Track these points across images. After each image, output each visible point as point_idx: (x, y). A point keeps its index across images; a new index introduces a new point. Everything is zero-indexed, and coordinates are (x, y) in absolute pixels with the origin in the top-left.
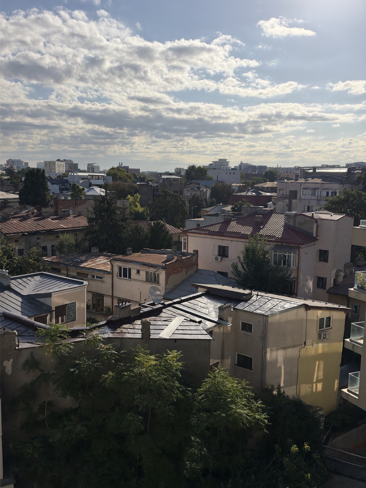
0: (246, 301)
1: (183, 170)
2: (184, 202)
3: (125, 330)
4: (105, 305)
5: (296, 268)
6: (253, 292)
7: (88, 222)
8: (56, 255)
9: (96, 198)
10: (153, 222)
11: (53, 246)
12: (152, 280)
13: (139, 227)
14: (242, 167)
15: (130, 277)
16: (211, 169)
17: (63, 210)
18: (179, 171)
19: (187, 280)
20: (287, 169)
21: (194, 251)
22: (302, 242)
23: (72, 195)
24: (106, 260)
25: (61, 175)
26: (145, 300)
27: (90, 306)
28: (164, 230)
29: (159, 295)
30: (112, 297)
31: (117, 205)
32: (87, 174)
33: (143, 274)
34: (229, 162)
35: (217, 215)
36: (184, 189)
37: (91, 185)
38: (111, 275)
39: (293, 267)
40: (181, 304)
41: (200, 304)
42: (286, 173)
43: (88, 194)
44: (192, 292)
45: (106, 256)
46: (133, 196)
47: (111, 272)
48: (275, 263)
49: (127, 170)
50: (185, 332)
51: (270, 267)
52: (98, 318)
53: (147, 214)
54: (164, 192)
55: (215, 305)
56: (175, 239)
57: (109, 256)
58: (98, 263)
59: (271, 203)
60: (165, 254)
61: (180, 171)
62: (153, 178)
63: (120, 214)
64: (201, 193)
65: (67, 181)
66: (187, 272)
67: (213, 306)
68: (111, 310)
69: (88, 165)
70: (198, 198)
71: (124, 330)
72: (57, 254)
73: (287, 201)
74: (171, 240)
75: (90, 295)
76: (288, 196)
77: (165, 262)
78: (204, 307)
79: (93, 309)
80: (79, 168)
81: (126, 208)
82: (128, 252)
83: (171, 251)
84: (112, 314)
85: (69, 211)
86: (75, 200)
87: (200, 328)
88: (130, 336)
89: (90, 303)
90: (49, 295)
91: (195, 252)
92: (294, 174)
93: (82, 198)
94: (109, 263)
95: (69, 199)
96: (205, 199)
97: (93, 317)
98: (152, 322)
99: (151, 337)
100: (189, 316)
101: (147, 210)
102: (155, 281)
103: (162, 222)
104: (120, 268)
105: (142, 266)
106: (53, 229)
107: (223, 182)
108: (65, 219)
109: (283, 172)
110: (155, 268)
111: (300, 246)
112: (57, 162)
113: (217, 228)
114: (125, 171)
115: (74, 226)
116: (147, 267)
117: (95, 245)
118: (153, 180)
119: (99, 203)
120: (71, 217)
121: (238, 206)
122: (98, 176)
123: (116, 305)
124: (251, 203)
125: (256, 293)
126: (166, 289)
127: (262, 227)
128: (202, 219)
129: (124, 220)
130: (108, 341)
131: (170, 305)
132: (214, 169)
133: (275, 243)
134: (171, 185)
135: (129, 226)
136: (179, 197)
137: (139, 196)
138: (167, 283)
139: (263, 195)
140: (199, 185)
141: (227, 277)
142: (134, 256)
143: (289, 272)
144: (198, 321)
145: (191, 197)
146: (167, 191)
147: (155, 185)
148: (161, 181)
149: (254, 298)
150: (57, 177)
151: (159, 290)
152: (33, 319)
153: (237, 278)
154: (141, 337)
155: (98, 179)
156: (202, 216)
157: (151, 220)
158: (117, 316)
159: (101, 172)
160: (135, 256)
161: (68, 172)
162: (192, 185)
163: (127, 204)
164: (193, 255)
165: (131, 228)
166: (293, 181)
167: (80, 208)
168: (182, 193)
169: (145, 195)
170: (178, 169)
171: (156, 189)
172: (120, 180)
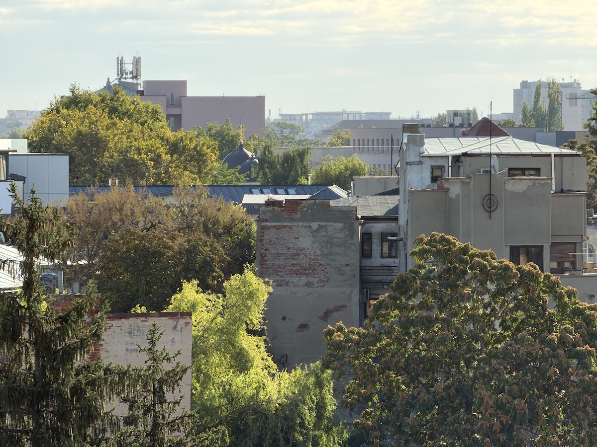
36: (590, 233)
49: (175, 111)
61: (554, 109)
62: (357, 160)
81: (173, 378)
101: (319, 384)
114: (161, 116)
118: (355, 172)
134: (490, 204)
136: (552, 287)
137: (262, 289)
146: (465, 250)
147: (377, 206)
148: (419, 179)
163: (176, 344)
168: (573, 263)
169: (304, 279)
170: (538, 94)
171: (383, 236)
172: (129, 181)
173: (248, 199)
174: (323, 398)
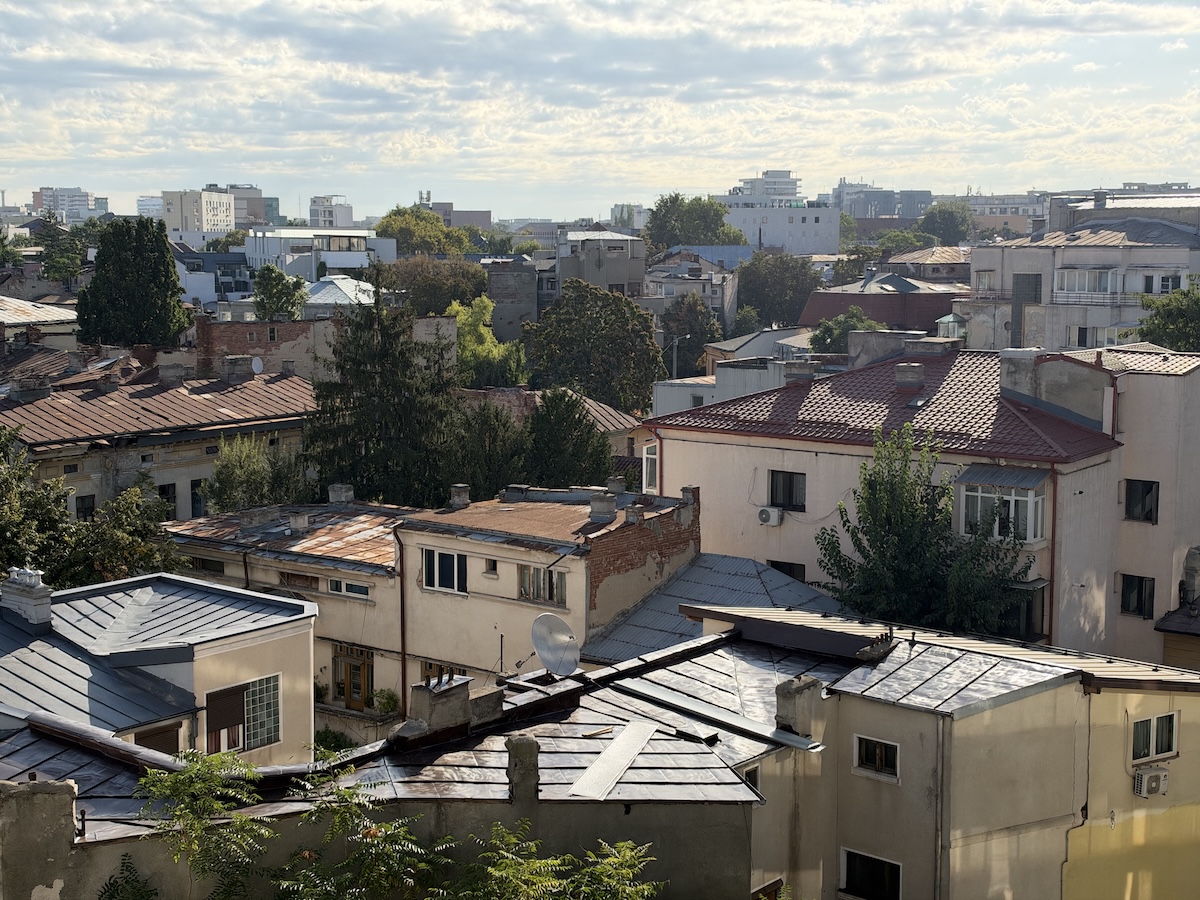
0: (873, 663)
1: (640, 212)
2: (646, 320)
3: (450, 770)
4: (378, 685)
5: (1044, 544)
6: (897, 633)
7: (317, 398)
8: (206, 514)
9: (340, 314)
10: (539, 393)
11: (195, 484)
12: (538, 595)
13: (492, 410)
14: (846, 199)
15: (463, 587)
16: (737, 204)
17: (230, 357)
18: (625, 216)
19: (660, 591)
20: (1003, 199)
21: (684, 490)
22: (1065, 454)
23: (260, 306)
24: (381, 528)
25: (222, 238)
26: (518, 665)
27: (327, 689)
28: (580, 421)
29: (566, 647)
30: (403, 656)
31: (414, 336)
32: (308, 233)
33: (508, 574)
34: (800, 180)
35: (762, 364)
36: (646, 277)
37: (322, 270)
38: (398, 579)
39: (1035, 543)
40: (645, 676)
41: (710, 676)
42: (998, 214)
43: (313, 300)
44: (681, 635)
45: (379, 513)
46: (469, 305)
47: (398, 569)
48: (971, 527)
49: (448, 218)
50: (661, 776)
51: (954, 545)
52: (355, 731)
53: (518, 365)
54: (576, 286)
55: (765, 680)
56: (618, 449)
57: (390, 515)
58: (352, 539)
59: (949, 318)
60: (586, 503)
61: (630, 215)
62: (536, 242)
63: (427, 368)
64: (704, 291)
65: (242, 259)
66: (661, 565)
67: (757, 684)
68: (400, 703)
69: (314, 201)
70: (692, 308)
71: (448, 774)
72: (211, 511)
73: (1006, 310)
74: (602, 452)
75: (328, 653)
76: (1009, 293)
77: (585, 530)
78: (725, 686)
79: (335, 698)
80: (281, 214)
81: (448, 347)
82: (456, 500)
83: (606, 492)
84: (403, 717)
85: (251, 360)
86: (272, 321)
87: (713, 760)
88: (470, 792)
89: (327, 679)
90: (185, 654)
91: (690, 496)
92: (1029, 216)
93: (293, 314)
94: (391, 537)
95: (248, 320)
96: (720, 310)
97: (336, 726)
98: (545, 744)
99: (541, 796)
100: (674, 719)
101: (518, 350)
102: (551, 597)
103: (570, 392)
104: (429, 554)
105: (506, 546)
106: (196, 423)
107: (781, 249)
108: (236, 389)
109: (987, 211)
110: (549, 551)
111: (1058, 467)
112: (205, 195)
113: (762, 411)
114: (441, 220)
115: (269, 414)
116: (523, 549)
117: (341, 477)
118: (535, 248)
119: (353, 333)
120: (257, 383)
121: (836, 332)
122: (349, 241)
123: (419, 684)
124: (879, 321)
125: (907, 634)
126: (589, 627)
127: (920, 403)
128: (710, 379)
129: (439, 387)
130: (392, 808)
131: (604, 682)
132: (747, 205)
133: (969, 460)
134: (599, 264)
135: (457, 408)
136: (629, 304)
137: (490, 305)
138: (591, 605)
139: (921, 292)
140: (696, 261)
141: (803, 582)
142: (475, 511)
143: (1022, 561)
144: (704, 737)
145: (668, 304)
146: (587, 286)
147: (546, 265)
148: (565, 252)
149: (901, 652)
150: (209, 245)
151: (565, 629)
152: (132, 737)
153: (838, 583)
154: (507, 797)
155: (349, 249)
156: (709, 369)
157: (533, 386)
158: (420, 722)
159: (357, 226)
160: (480, 513)
161: (243, 226)
162: (671, 263)
163: (449, 331)
164: (681, 504)
165: (464, 414)
166: (1026, 241)
167: (285, 351)
168: (639, 292)
169: (511, 300)
170: (622, 210)
171: (548, 279)
172: (425, 252)
173: (483, 261)
174: (520, 357)
